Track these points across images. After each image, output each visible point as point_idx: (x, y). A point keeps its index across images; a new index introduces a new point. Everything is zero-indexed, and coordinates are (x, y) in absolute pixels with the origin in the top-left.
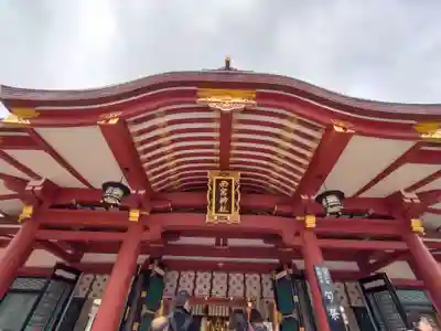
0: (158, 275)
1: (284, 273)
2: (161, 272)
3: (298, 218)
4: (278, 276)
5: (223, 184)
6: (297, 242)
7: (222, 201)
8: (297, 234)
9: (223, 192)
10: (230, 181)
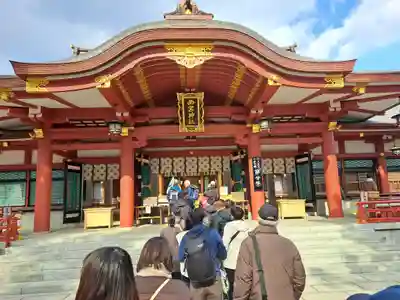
0: (145, 164)
1: (238, 157)
2: (147, 161)
3: (248, 125)
4: (235, 158)
5: (191, 102)
6: (244, 142)
7: (190, 115)
8: (246, 136)
9: (191, 108)
10: (195, 100)
